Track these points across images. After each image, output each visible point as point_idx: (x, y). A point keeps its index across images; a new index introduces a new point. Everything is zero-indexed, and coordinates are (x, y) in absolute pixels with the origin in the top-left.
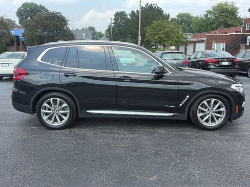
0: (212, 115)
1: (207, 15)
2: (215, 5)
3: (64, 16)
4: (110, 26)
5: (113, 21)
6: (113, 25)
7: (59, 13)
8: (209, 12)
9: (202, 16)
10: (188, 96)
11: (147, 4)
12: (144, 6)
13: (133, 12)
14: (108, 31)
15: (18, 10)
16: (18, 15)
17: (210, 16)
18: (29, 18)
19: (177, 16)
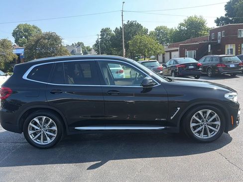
0: (205, 127)
1: (180, 27)
2: (187, 19)
3: (58, 35)
4: (97, 42)
5: (100, 37)
6: (100, 40)
7: (53, 33)
8: (181, 25)
9: (176, 28)
10: (179, 108)
11: (129, 21)
12: (126, 23)
13: (117, 28)
14: (96, 45)
15: (14, 31)
16: (13, 36)
17: (183, 28)
18: (24, 37)
19: (156, 29)
